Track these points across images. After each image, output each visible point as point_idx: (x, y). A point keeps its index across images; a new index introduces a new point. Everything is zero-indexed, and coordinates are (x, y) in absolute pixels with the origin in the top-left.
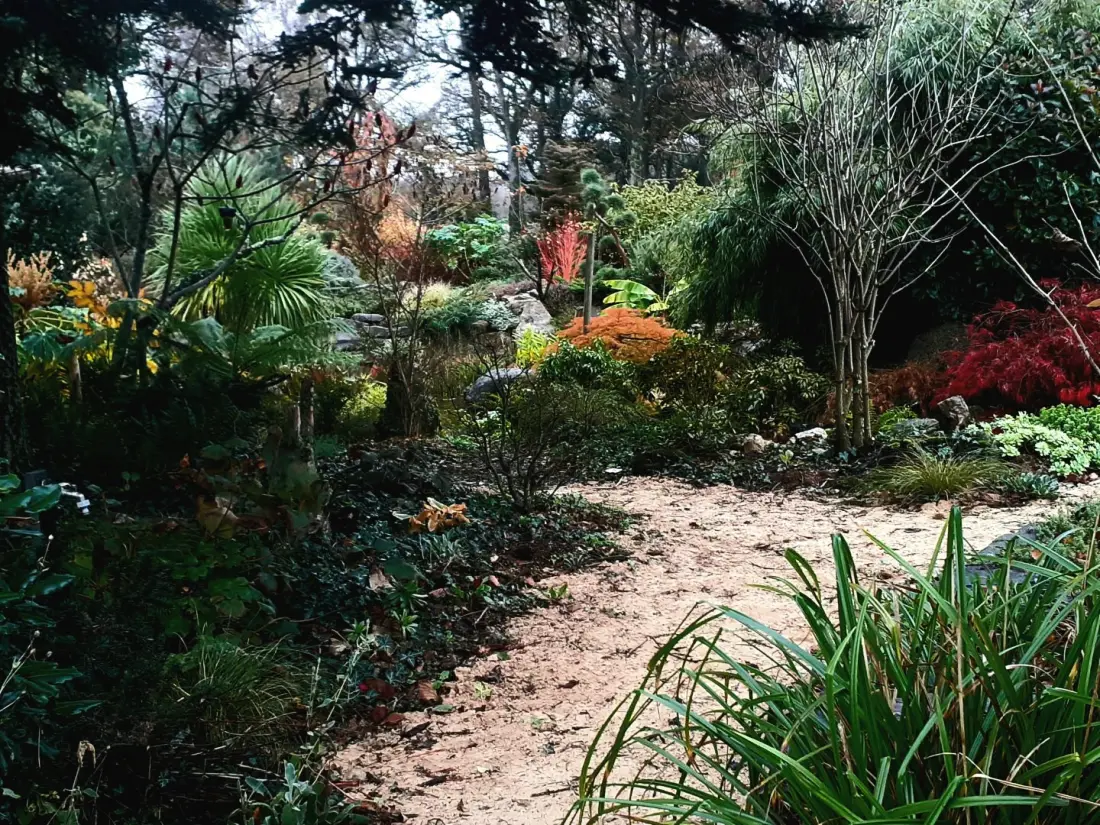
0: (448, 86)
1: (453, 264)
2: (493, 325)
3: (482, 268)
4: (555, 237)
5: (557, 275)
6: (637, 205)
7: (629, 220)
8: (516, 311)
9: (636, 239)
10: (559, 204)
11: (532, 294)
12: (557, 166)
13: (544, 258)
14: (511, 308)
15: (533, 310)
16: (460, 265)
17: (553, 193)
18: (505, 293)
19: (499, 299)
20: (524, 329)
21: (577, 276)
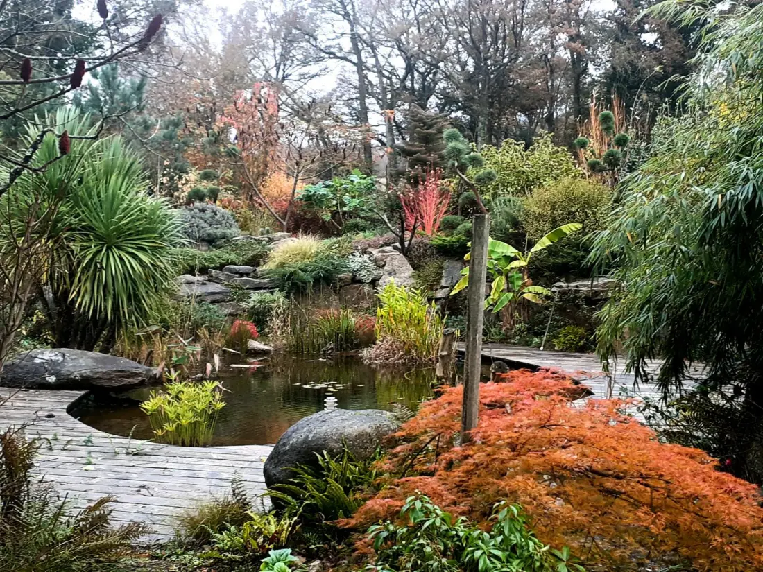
0: (342, 77)
1: (326, 217)
2: (358, 278)
3: (352, 221)
4: (417, 192)
5: (419, 230)
6: (495, 163)
7: (489, 177)
8: (380, 264)
9: (495, 195)
10: (423, 162)
11: (395, 248)
12: (421, 127)
13: (407, 213)
14: (375, 261)
15: (396, 263)
16: (333, 217)
17: (416, 152)
18: (370, 246)
19: (364, 252)
20: (387, 281)
21: (438, 231)
